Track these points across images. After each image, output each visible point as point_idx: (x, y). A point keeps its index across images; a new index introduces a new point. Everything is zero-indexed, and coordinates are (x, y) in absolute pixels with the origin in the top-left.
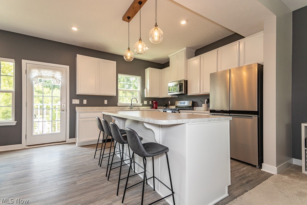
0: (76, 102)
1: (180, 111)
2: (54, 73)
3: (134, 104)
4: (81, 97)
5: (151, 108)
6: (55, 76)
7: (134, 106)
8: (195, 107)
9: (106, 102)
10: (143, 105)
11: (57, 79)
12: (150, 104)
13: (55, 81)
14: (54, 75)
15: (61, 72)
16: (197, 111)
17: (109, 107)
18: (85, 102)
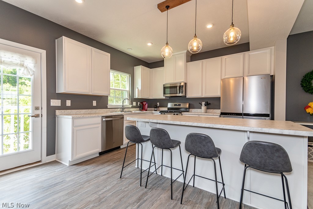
0: (56, 103)
1: (182, 113)
2: (22, 59)
3: (125, 106)
4: (64, 97)
5: (140, 110)
6: (25, 64)
7: (125, 108)
8: (191, 109)
9: (95, 103)
10: (133, 107)
11: (28, 67)
12: (139, 105)
13: (25, 72)
14: (23, 62)
15: (33, 58)
16: (194, 112)
17: (98, 110)
18: (68, 103)
